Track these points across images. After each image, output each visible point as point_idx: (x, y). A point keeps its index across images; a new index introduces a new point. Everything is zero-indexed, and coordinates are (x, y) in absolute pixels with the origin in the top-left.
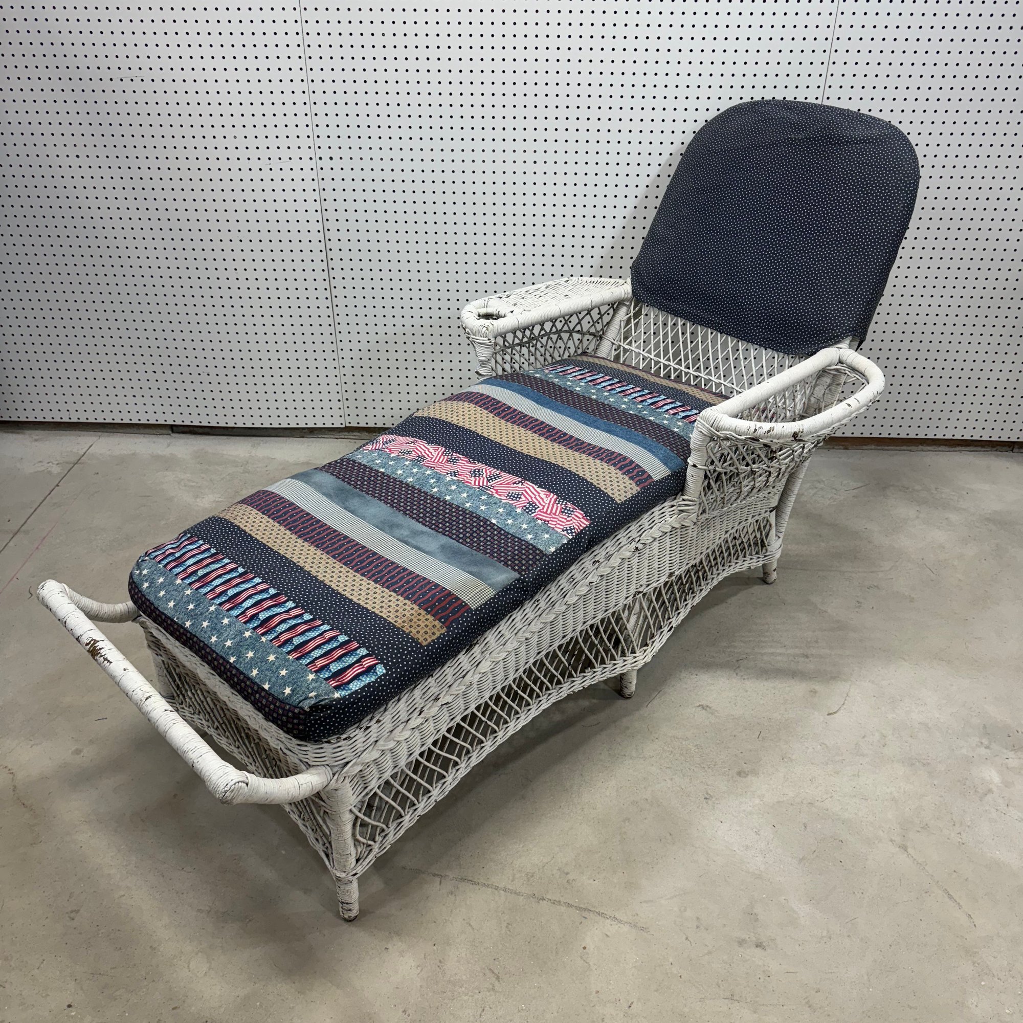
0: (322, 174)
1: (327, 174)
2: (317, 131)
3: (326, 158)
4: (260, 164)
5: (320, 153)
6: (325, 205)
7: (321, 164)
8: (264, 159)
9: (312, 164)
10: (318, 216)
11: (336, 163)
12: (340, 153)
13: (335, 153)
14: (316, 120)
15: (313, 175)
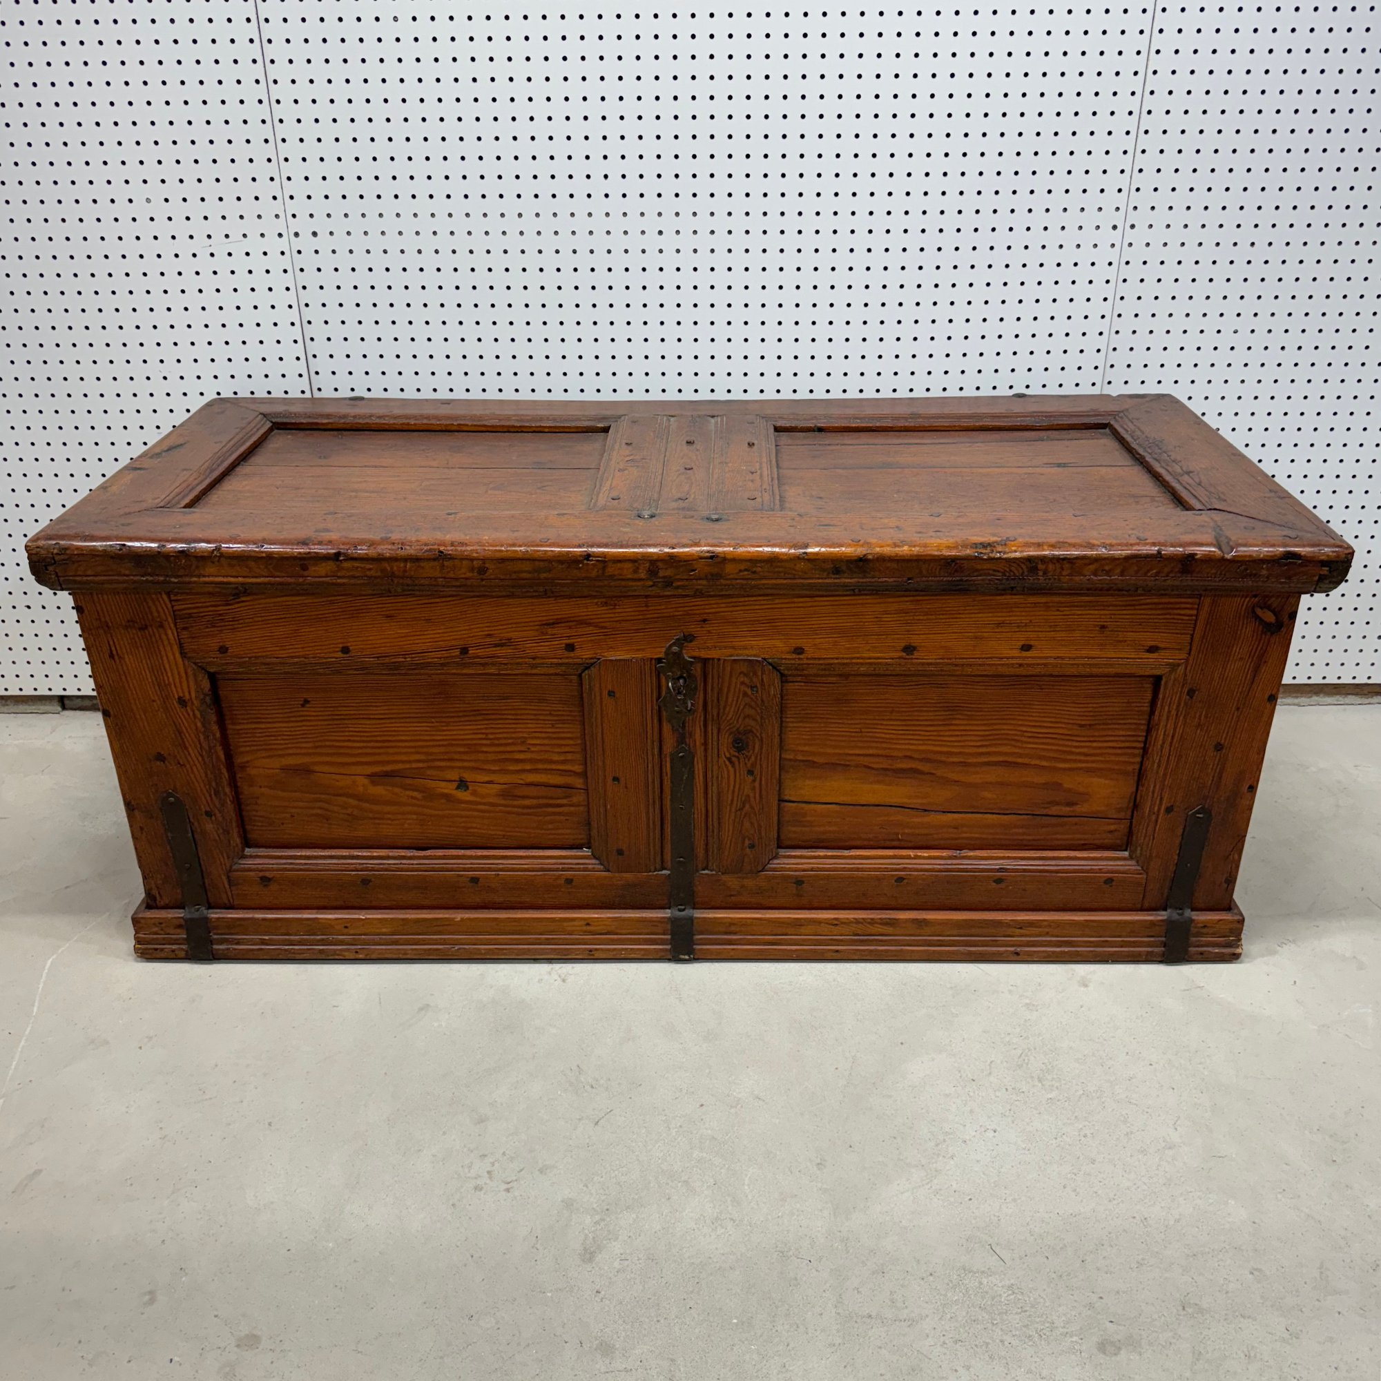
0: (300, 261)
1: (309, 261)
2: (289, 188)
3: (306, 235)
4: (193, 246)
5: (295, 225)
6: (308, 314)
7: (297, 244)
8: (200, 237)
9: (283, 244)
10: (296, 333)
11: (324, 243)
12: (330, 225)
13: (321, 224)
14: (287, 170)
15: (285, 262)
